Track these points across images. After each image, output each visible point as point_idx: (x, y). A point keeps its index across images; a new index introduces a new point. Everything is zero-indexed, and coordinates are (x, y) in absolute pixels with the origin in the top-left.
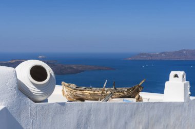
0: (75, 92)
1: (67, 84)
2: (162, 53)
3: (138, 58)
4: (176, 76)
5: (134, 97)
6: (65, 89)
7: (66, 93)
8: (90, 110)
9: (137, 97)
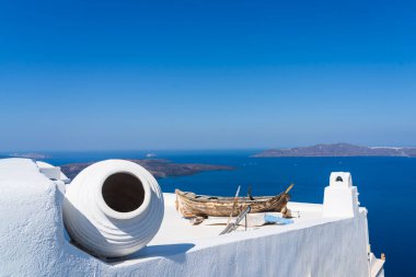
0: (194, 205)
1: (182, 193)
2: (296, 149)
3: (268, 155)
4: (339, 179)
5: (279, 211)
6: (180, 200)
7: (181, 206)
8: (233, 260)
9: (283, 210)
